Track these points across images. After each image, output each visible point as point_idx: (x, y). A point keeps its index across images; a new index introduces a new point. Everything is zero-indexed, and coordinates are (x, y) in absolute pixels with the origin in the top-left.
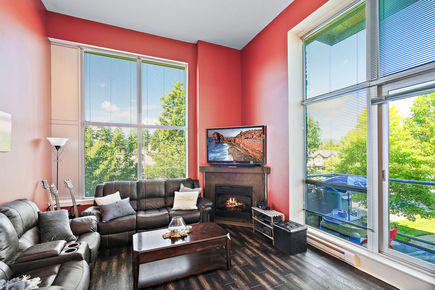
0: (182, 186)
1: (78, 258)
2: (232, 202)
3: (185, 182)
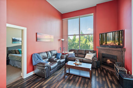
0: (89, 52)
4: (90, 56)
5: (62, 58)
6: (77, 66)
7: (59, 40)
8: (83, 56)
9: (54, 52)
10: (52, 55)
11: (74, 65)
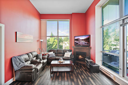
0: (67, 51)
1: (41, 63)
2: (80, 57)
3: (68, 51)
4: (68, 54)
5: (43, 59)
6: (61, 63)
7: (38, 41)
8: (62, 55)
9: (35, 54)
10: (33, 56)
11: (59, 63)
